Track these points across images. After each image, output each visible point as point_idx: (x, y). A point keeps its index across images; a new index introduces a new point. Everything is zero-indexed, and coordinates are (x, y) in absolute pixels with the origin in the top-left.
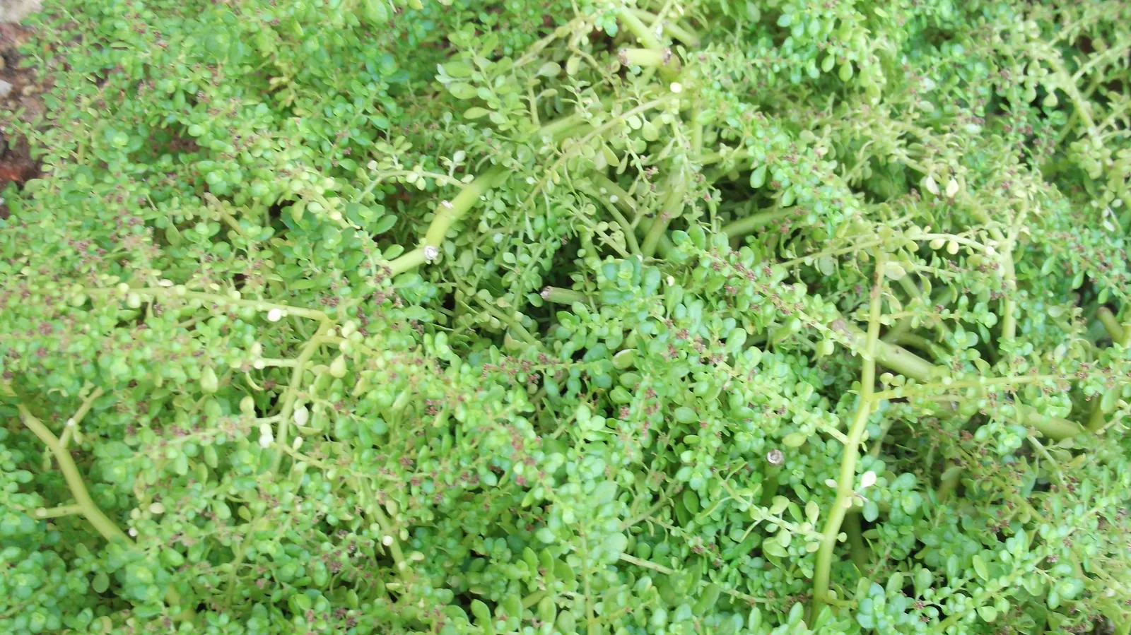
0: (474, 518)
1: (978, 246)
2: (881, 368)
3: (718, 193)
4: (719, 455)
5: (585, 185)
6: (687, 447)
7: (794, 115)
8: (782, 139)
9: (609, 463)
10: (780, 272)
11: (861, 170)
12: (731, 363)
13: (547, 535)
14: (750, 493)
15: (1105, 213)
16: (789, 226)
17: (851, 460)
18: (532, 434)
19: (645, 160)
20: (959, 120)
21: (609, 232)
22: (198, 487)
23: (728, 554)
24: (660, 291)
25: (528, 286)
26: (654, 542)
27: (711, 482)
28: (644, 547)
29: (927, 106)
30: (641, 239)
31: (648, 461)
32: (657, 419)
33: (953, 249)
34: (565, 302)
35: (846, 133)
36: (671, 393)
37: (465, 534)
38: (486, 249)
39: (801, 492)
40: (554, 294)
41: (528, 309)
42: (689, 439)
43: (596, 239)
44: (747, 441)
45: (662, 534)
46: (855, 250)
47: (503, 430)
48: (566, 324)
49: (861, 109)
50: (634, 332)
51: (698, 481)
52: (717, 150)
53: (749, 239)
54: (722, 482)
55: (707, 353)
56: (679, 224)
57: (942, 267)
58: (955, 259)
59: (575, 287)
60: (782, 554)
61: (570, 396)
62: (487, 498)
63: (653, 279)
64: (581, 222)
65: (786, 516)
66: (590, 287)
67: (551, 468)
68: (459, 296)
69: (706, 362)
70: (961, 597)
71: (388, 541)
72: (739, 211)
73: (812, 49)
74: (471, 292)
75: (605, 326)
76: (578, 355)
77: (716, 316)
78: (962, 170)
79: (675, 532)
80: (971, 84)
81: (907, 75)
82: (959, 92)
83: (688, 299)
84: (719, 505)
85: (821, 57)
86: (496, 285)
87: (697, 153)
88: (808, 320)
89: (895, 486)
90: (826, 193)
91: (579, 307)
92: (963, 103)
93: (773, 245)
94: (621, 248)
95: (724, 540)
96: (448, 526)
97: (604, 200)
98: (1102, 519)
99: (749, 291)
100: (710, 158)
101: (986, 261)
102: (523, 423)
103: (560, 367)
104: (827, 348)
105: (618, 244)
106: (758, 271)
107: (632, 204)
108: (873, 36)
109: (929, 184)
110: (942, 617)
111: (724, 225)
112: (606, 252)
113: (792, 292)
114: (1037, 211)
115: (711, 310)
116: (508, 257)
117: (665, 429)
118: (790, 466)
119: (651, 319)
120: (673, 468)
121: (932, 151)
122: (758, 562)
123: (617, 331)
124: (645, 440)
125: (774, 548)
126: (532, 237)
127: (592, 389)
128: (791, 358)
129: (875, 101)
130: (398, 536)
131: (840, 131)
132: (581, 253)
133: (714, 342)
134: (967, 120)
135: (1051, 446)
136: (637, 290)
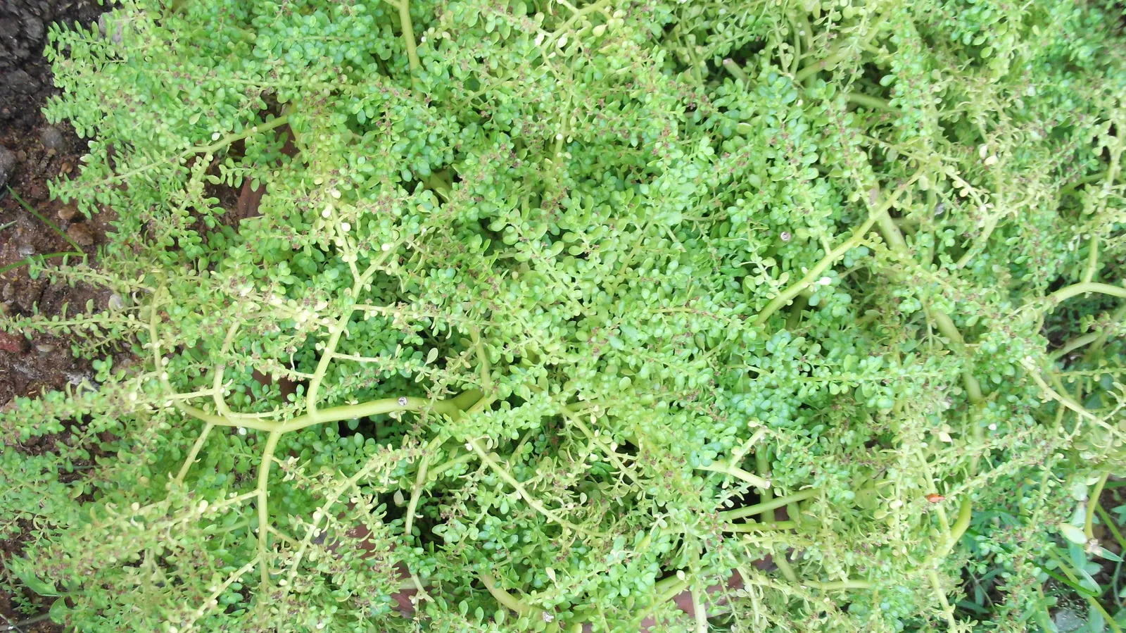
0: (609, 156)
1: (979, 201)
2: (876, 228)
3: (862, 71)
4: (756, 215)
5: (792, 15)
6: (744, 198)
7: (939, 57)
8: (916, 69)
9: (700, 176)
10: (859, 139)
11: (953, 115)
12: (799, 168)
13: (644, 189)
14: (759, 244)
15: (1075, 238)
16: (886, 119)
17: (824, 265)
18: (676, 133)
19: (834, 27)
20: (1031, 125)
21: (786, 51)
22: (490, 43)
23: (724, 269)
24: (790, 105)
25: (720, 51)
26: (689, 236)
27: (743, 225)
28: (683, 235)
29: (1020, 104)
30: (801, 67)
31: (719, 190)
32: (738, 173)
33: (963, 194)
34: (734, 74)
35: (960, 88)
36: (756, 164)
37: (596, 162)
38: (711, 13)
39: (785, 265)
40: (730, 65)
41: (710, 63)
42: (748, 194)
43: (775, 51)
44: (778, 215)
45: (697, 235)
46: (911, 157)
47: (664, 121)
48: (726, 88)
49: (979, 79)
50: (759, 118)
51: (736, 219)
52: (880, 47)
53: (860, 110)
54: (748, 229)
55: (790, 154)
56: (826, 76)
57: (950, 199)
58: (961, 199)
59: (745, 69)
60: (752, 288)
61: (701, 128)
62: (624, 150)
63: (790, 97)
64: (774, 34)
65: (769, 270)
66: (753, 76)
67: (673, 156)
68: (677, 28)
69: (787, 159)
70: (826, 370)
71: (560, 137)
72: (869, 89)
73: (976, 26)
74: (686, 31)
75: (746, 103)
76: (723, 109)
77: (810, 140)
78: (1008, 155)
79: (705, 238)
80: (1056, 109)
81: (1023, 78)
82: (1045, 109)
83: (802, 120)
84: (738, 240)
85: (978, 33)
86: (704, 37)
87: (867, 40)
88: (855, 175)
89: (837, 296)
90: (917, 115)
91: (739, 82)
92: (1042, 116)
93: (870, 123)
94: (785, 65)
95: (727, 261)
96: (593, 151)
97: (796, 31)
98: (927, 383)
99: (835, 138)
100: (871, 49)
101: (976, 213)
102: (675, 124)
103: (709, 109)
104: (854, 198)
105: (786, 60)
106: (848, 131)
107: (810, 44)
108: (1021, 41)
109: (982, 150)
110: (810, 374)
111: (853, 92)
112: (776, 61)
113: (858, 155)
114: (1032, 207)
115: (810, 135)
116: (720, 26)
117: (739, 181)
118: (790, 247)
119: (775, 117)
120: (727, 205)
121: (999, 133)
122: (736, 285)
123: (751, 111)
124: (725, 178)
125: (750, 283)
126: (741, 24)
127: (716, 133)
128: (833, 192)
129: (992, 80)
130: (566, 139)
131: (957, 84)
132: (762, 52)
133: (799, 151)
134: (1035, 129)
135: (936, 337)
136: (779, 96)
